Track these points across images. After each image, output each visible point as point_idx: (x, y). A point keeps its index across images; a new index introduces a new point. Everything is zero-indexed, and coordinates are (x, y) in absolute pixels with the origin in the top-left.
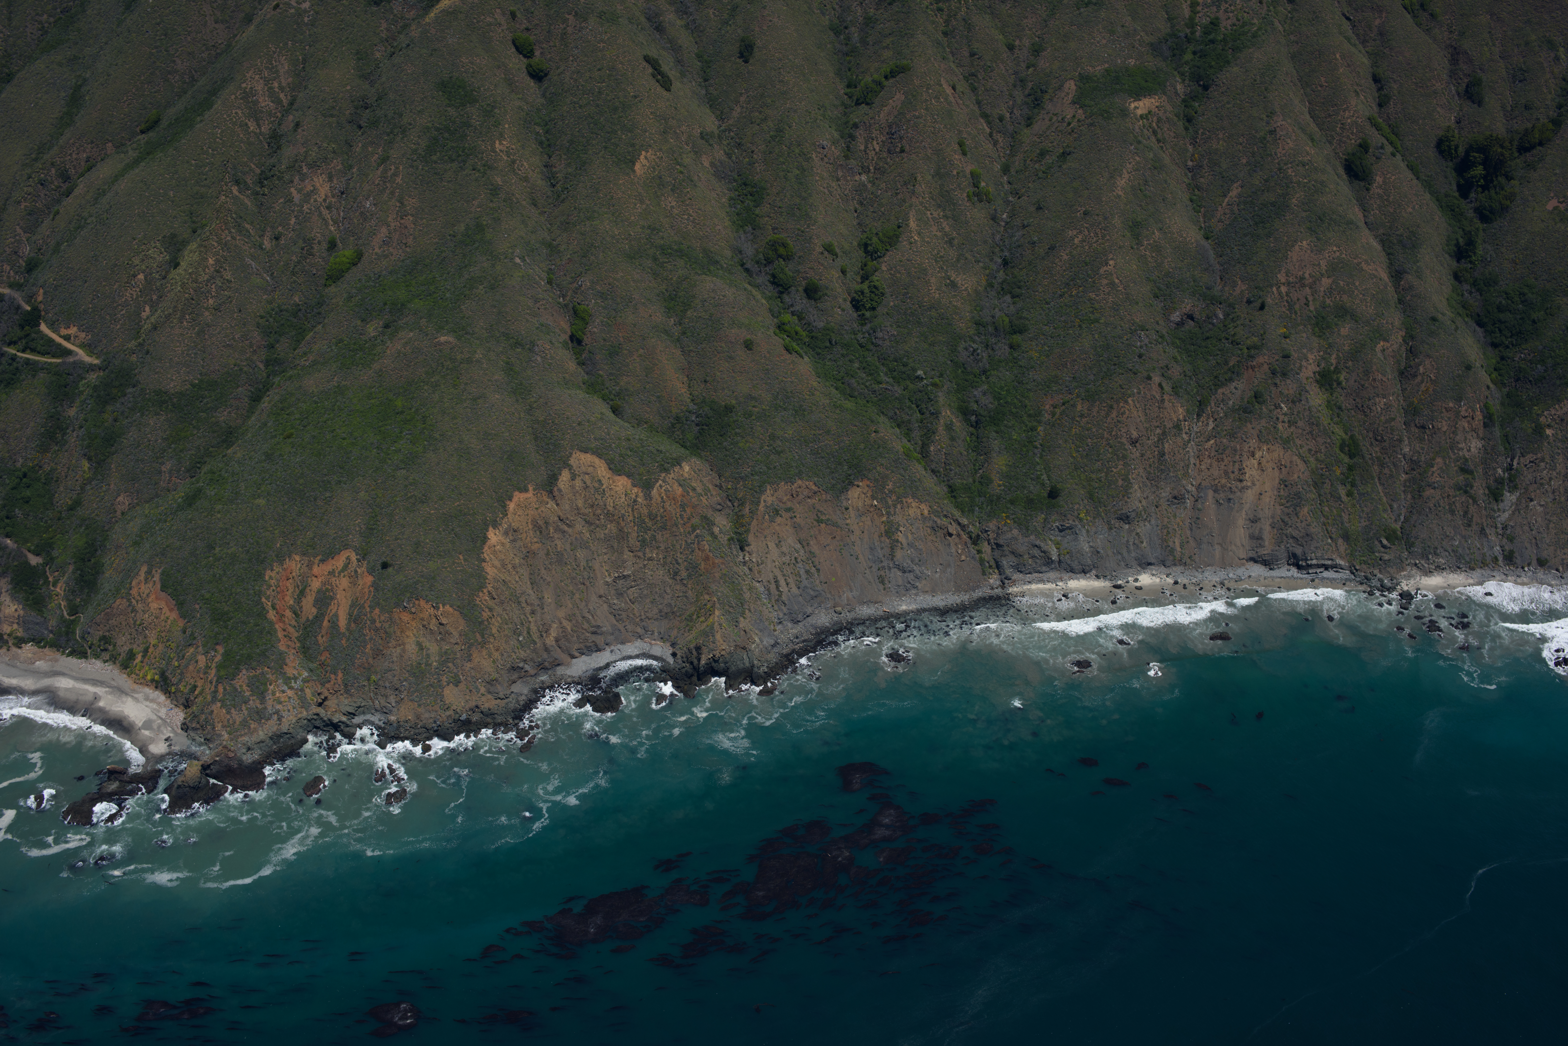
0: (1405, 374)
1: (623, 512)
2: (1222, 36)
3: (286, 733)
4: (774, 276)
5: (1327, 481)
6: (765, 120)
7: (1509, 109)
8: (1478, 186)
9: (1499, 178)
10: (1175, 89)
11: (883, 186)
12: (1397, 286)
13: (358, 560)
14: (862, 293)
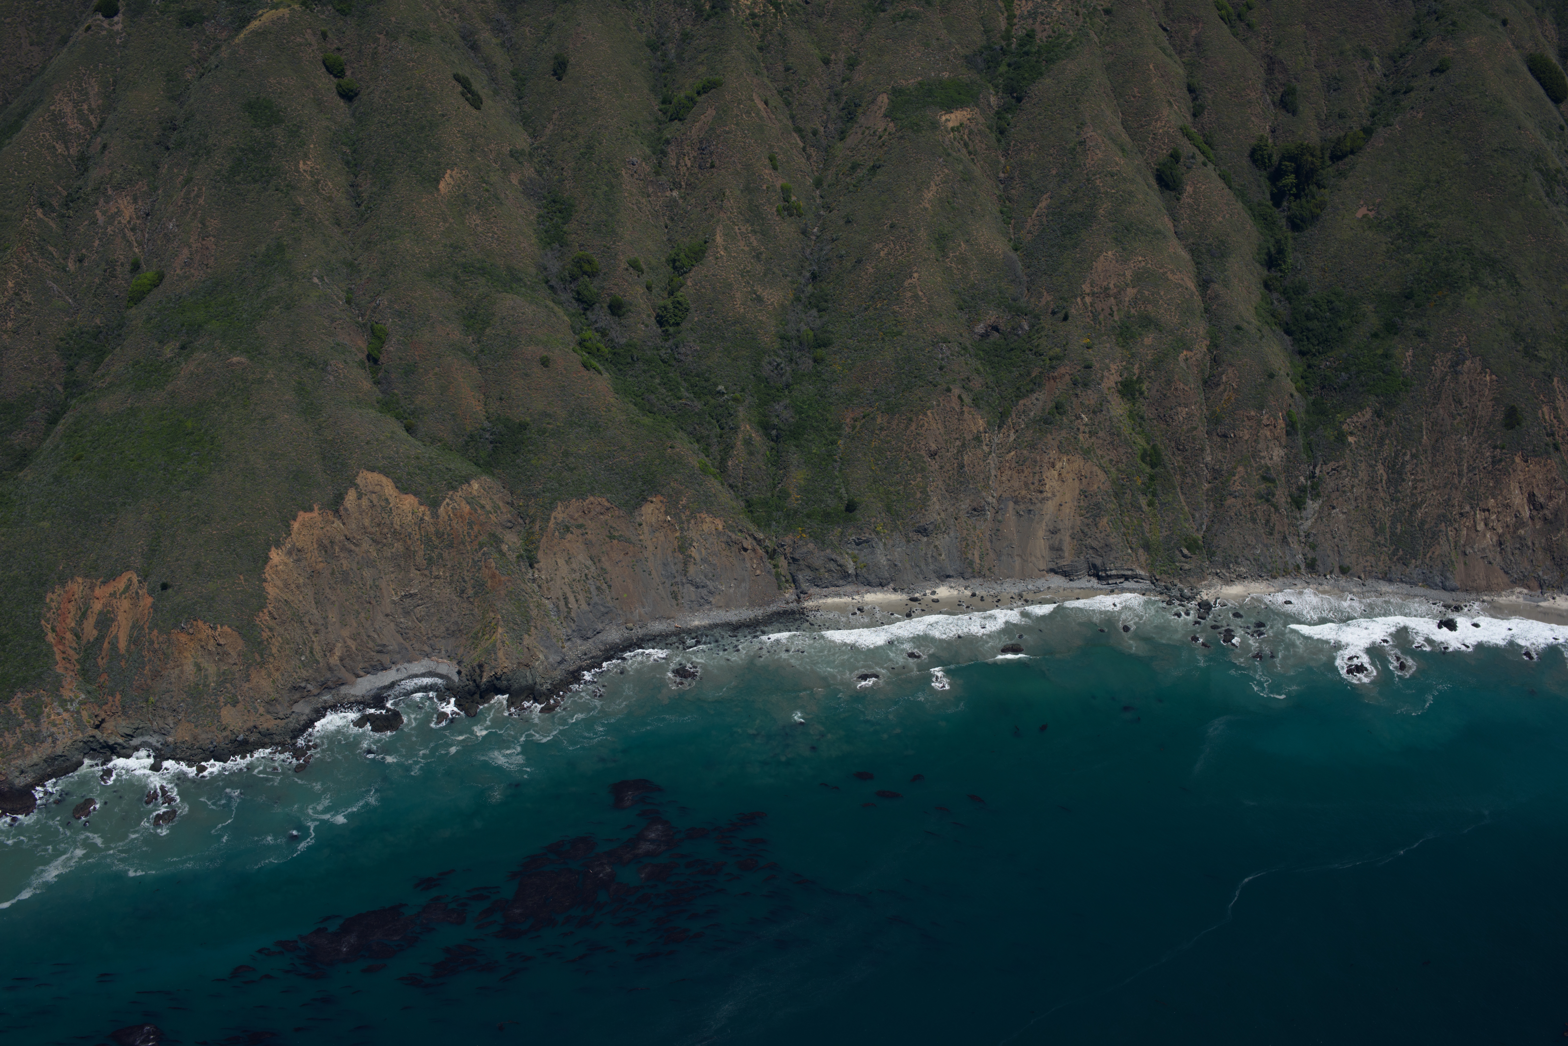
0: (1209, 383)
1: (409, 530)
2: (1037, 48)
3: (61, 756)
4: (578, 293)
5: (1128, 491)
6: (576, 137)
7: (1324, 117)
8: (1291, 195)
9: (1311, 187)
10: (988, 101)
11: (693, 201)
12: (1203, 295)
13: (140, 582)
14: (665, 308)
